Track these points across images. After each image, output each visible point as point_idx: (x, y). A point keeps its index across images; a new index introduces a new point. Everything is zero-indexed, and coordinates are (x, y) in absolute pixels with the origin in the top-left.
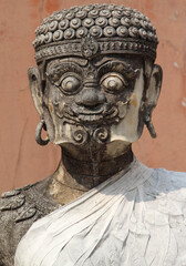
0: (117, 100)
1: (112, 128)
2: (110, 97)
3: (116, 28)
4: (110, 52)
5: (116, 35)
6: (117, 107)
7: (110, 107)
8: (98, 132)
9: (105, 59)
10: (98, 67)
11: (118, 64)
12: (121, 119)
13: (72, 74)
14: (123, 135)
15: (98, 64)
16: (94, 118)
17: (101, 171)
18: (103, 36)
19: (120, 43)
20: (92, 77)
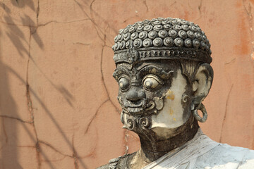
0: (154, 96)
1: (153, 117)
2: (149, 94)
3: (152, 40)
4: (147, 59)
5: (153, 45)
6: (154, 101)
7: (147, 101)
8: (142, 120)
9: (145, 64)
10: (139, 71)
11: (152, 68)
12: (159, 111)
13: (124, 76)
14: (163, 122)
15: (139, 68)
16: (136, 110)
17: (158, 148)
18: (143, 47)
19: (154, 52)
20: (135, 78)
